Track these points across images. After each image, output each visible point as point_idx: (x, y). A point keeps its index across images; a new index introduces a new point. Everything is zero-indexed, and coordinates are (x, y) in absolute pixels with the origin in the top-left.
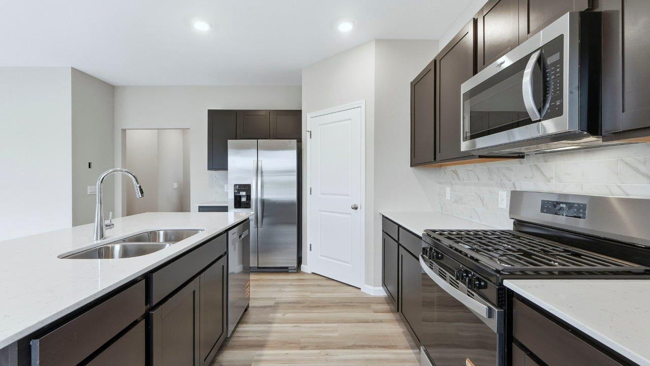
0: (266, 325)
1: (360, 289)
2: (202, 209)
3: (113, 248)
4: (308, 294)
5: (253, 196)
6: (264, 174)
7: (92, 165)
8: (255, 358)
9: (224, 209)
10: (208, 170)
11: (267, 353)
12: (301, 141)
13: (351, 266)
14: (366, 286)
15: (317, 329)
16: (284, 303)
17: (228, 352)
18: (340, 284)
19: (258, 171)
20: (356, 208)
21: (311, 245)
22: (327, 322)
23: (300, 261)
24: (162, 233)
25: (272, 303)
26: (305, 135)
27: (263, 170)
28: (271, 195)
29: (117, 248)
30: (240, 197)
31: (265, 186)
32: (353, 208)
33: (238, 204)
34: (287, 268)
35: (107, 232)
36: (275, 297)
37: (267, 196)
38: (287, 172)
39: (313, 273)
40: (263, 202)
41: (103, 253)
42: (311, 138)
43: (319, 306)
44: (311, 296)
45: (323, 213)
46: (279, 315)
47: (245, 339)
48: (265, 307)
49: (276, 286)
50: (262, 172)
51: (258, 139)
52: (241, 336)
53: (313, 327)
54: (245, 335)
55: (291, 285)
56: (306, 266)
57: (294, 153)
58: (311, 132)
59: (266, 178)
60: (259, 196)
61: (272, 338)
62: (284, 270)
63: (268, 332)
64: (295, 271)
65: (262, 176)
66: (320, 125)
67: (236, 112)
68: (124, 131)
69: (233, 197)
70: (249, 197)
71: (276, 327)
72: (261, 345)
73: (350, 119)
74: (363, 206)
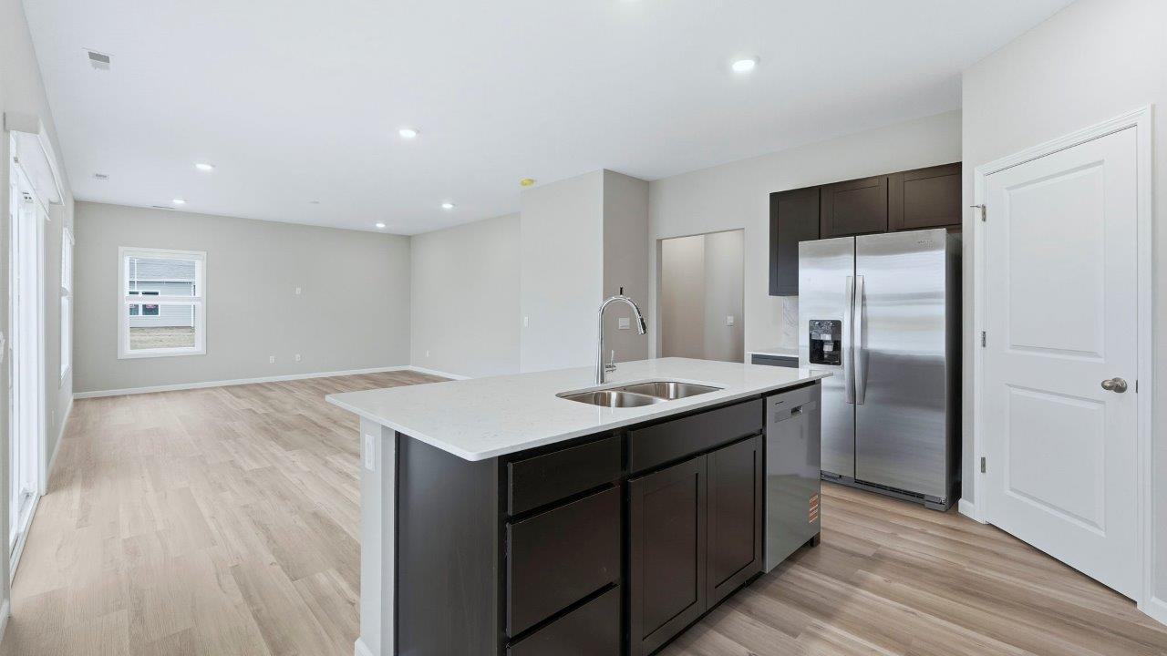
0: (844, 584)
1: (1135, 603)
2: (758, 359)
3: (610, 395)
4: (964, 564)
5: (845, 343)
6: (868, 302)
7: (624, 291)
8: (809, 628)
9: (793, 363)
10: (770, 294)
11: (833, 630)
12: (961, 228)
13: (1102, 534)
14: (1154, 599)
15: (963, 639)
16: (895, 560)
17: (763, 596)
18: (1066, 570)
19: (857, 296)
20: (1119, 388)
21: (983, 459)
22: (993, 636)
23: (955, 491)
24: (672, 386)
25: (869, 552)
26: (969, 216)
27: (867, 293)
28: (884, 343)
29: (614, 395)
30: (822, 343)
31: (870, 325)
32: (1105, 387)
33: (817, 354)
34: (921, 496)
35: (608, 376)
36: (879, 543)
37: (874, 345)
38: (925, 297)
39: (990, 525)
40: (867, 357)
41: (600, 399)
42: (984, 220)
43: (984, 598)
44: (967, 570)
45: (1015, 391)
46: (877, 578)
47: (798, 591)
48: (853, 554)
49: (886, 523)
50: (864, 298)
51: (855, 235)
52: (792, 583)
53: (951, 631)
54: (799, 585)
55: (922, 532)
56: (972, 505)
57: (939, 258)
58: (984, 207)
59: (872, 310)
60: (858, 343)
61: (850, 610)
62: (915, 499)
63: (845, 597)
64: (942, 508)
65: (863, 305)
66: (1008, 189)
67: (818, 190)
68: (659, 242)
69: (807, 343)
70: (837, 345)
71: (863, 594)
72: (827, 614)
73: (1101, 162)
74: (1146, 387)
